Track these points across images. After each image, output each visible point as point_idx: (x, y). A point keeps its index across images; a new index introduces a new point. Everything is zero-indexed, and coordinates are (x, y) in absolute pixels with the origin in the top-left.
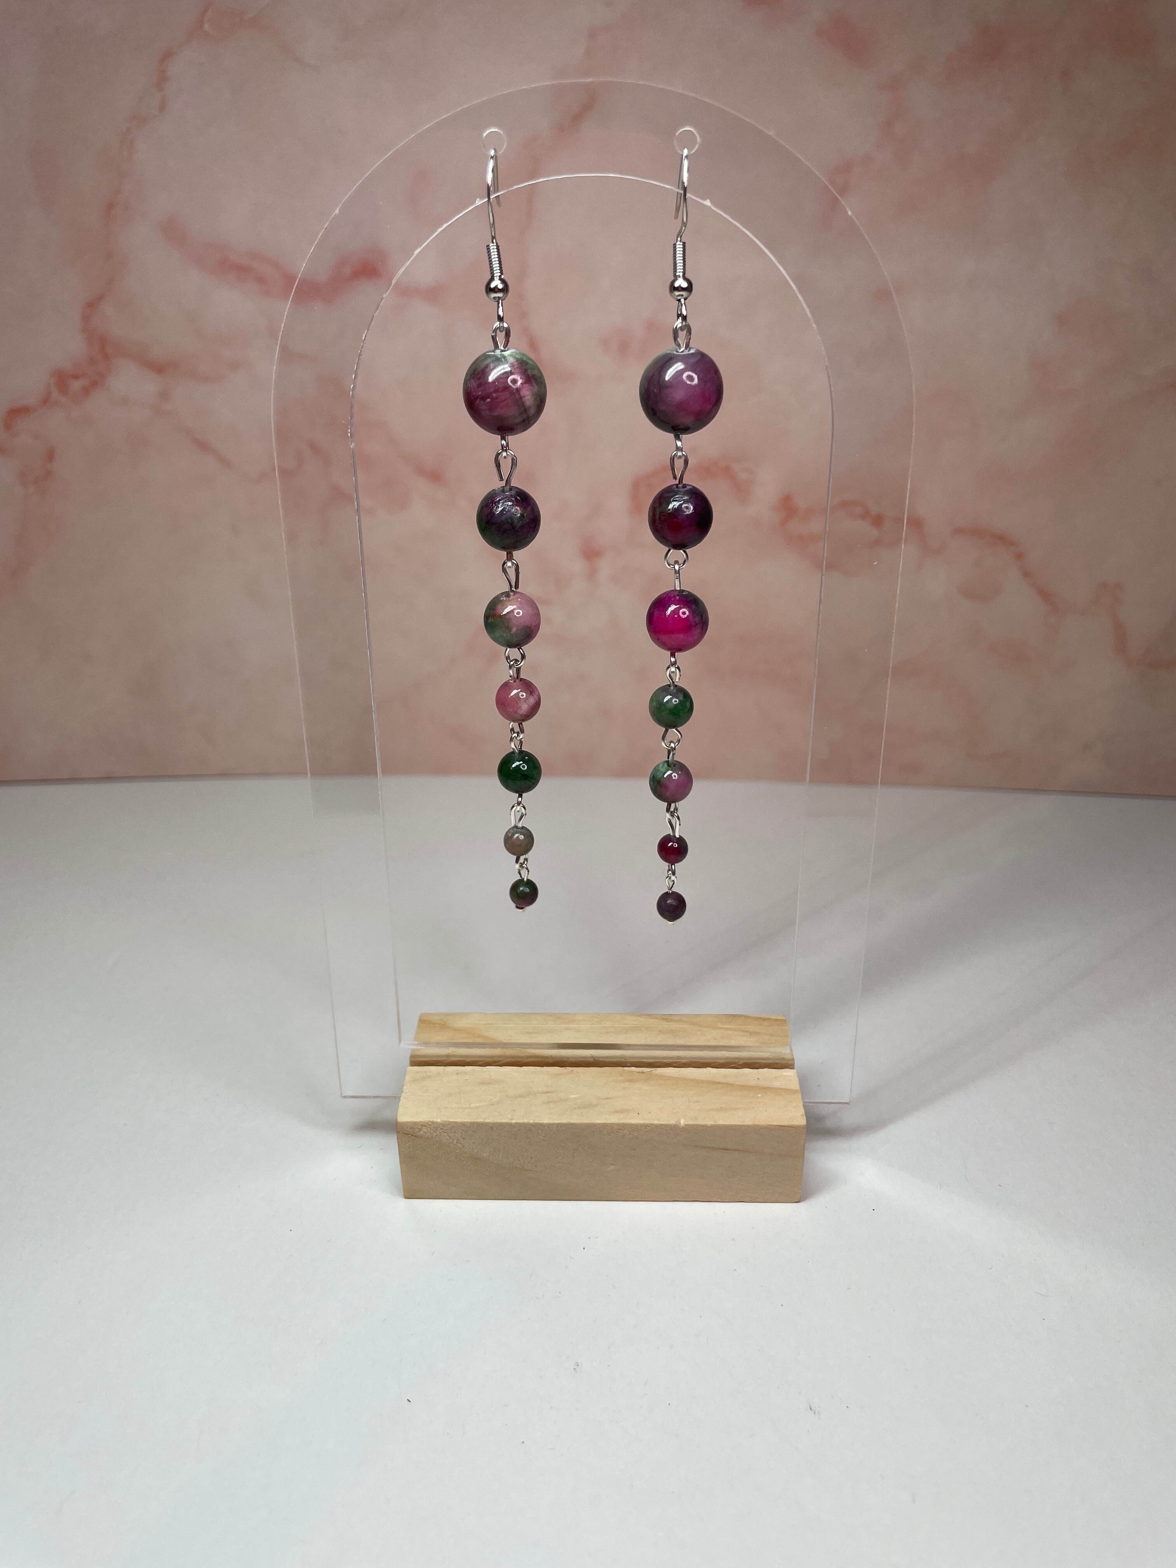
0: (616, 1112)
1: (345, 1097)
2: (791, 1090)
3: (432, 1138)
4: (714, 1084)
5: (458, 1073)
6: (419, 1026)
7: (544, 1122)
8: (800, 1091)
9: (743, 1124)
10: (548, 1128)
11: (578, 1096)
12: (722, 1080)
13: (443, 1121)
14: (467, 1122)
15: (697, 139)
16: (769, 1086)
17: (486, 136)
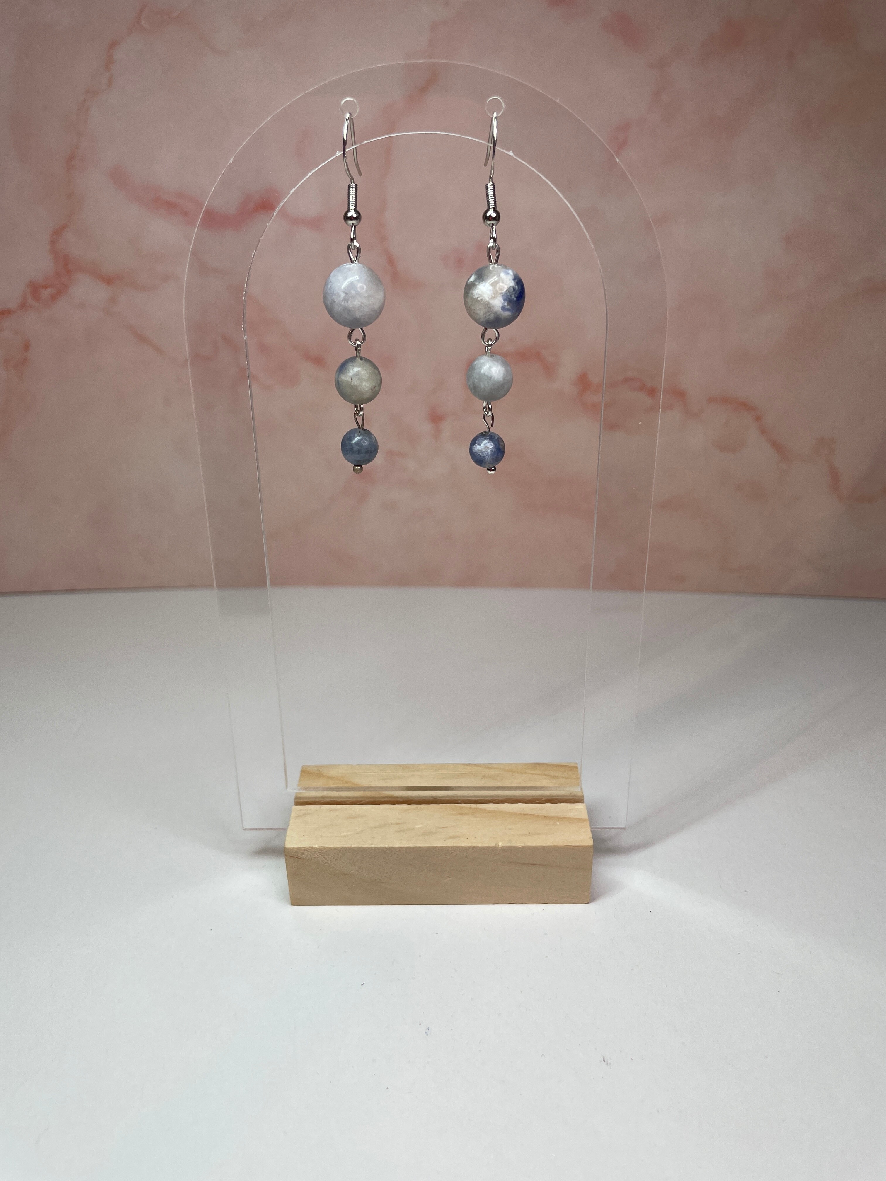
0: (451, 837)
1: (245, 830)
2: (581, 819)
3: (312, 860)
4: (523, 815)
5: (331, 810)
6: (301, 775)
8: (588, 820)
9: (546, 845)
10: (399, 850)
11: (421, 826)
12: (530, 812)
13: (319, 846)
14: (338, 847)
15: (503, 105)
16: (565, 816)
17: (344, 103)
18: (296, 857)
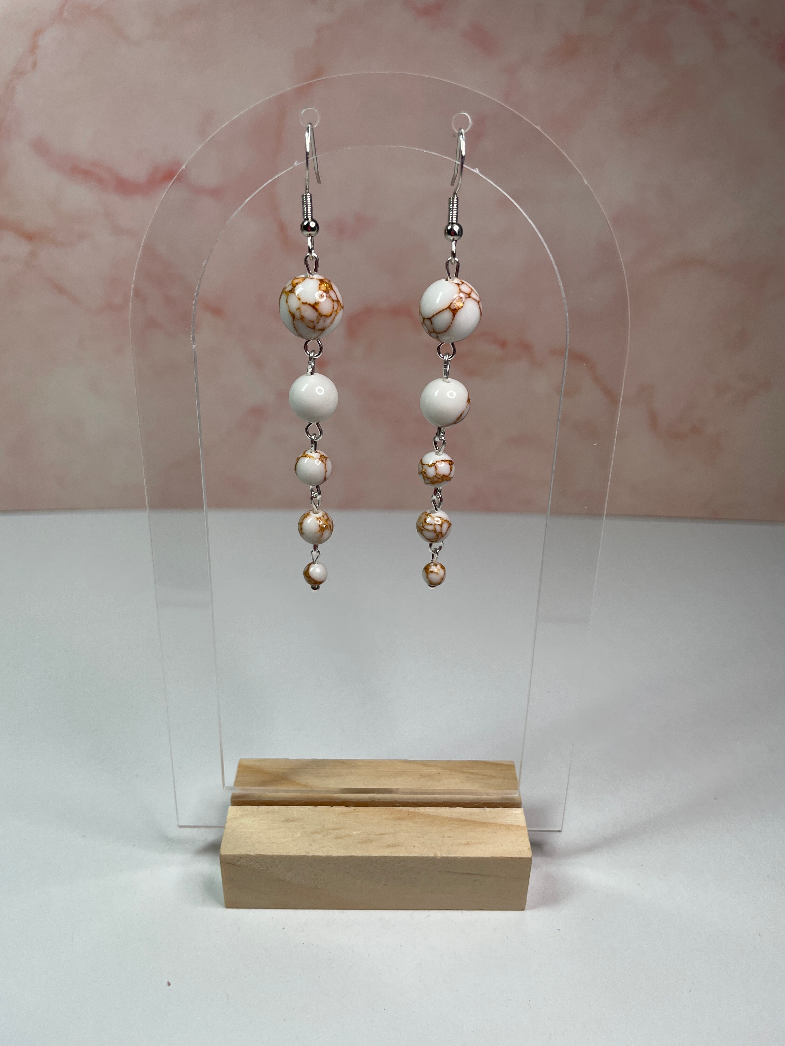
0: (389, 846)
1: (181, 827)
2: (520, 826)
3: (248, 866)
4: (461, 821)
5: (268, 812)
6: (238, 772)
7: (334, 855)
8: (526, 827)
9: (485, 856)
10: (337, 859)
11: (359, 832)
12: (468, 818)
13: (256, 854)
14: (275, 855)
15: (469, 121)
16: (504, 823)
17: (304, 112)
18: (232, 864)
